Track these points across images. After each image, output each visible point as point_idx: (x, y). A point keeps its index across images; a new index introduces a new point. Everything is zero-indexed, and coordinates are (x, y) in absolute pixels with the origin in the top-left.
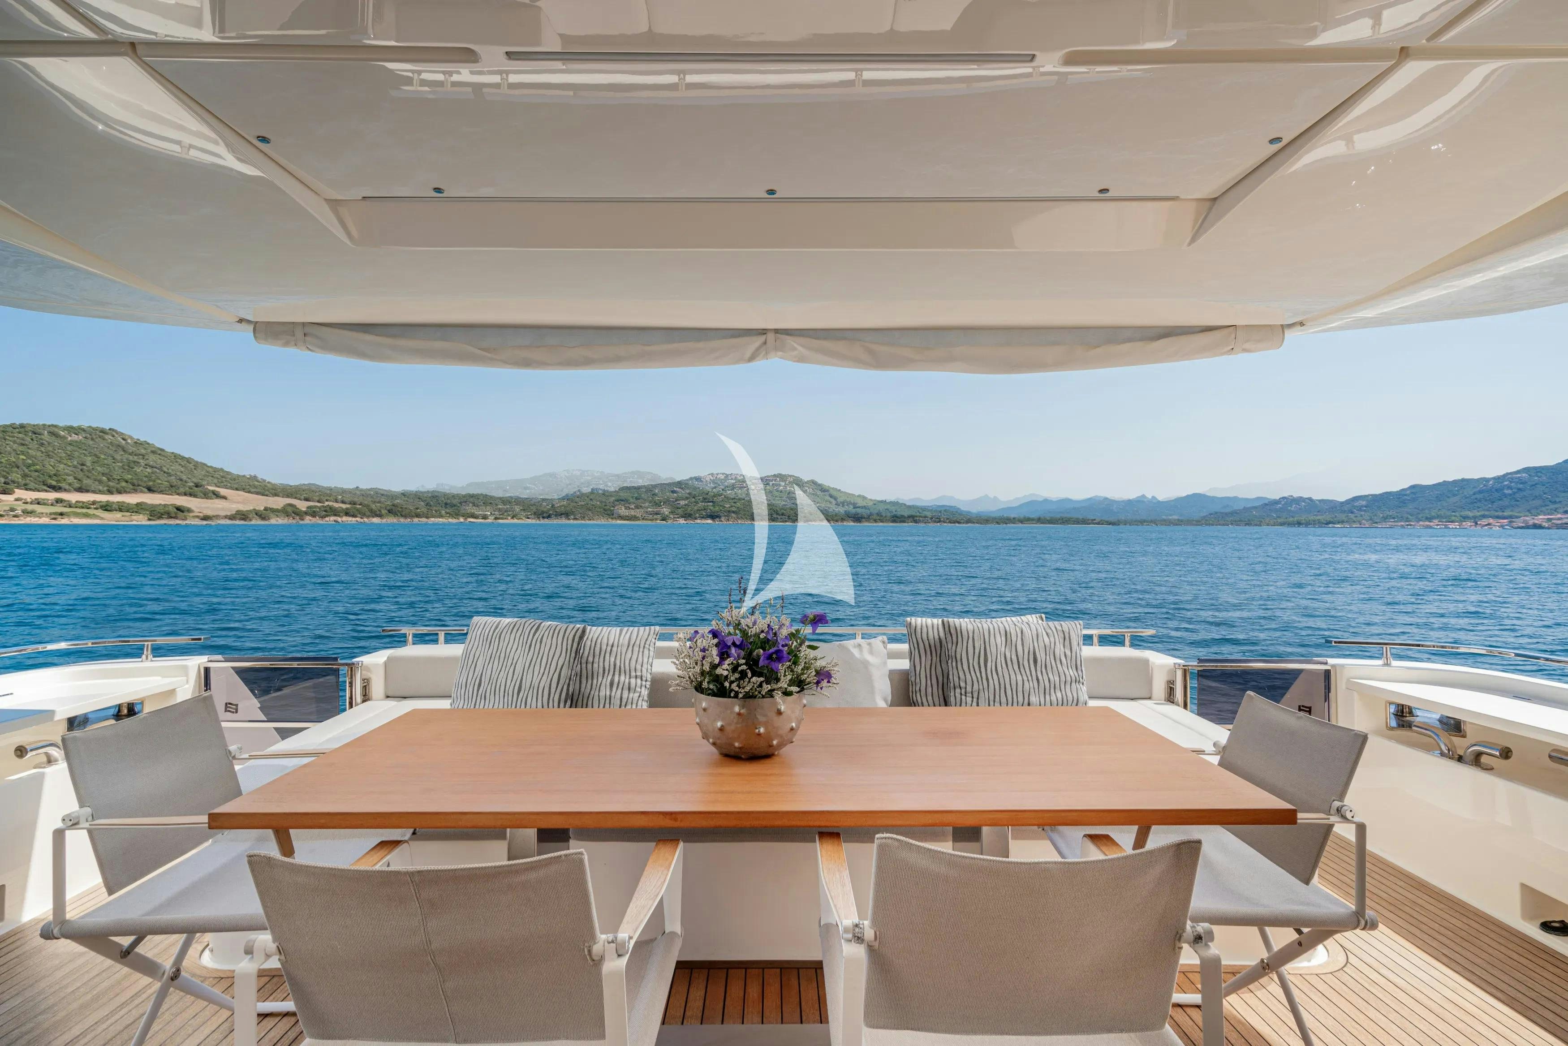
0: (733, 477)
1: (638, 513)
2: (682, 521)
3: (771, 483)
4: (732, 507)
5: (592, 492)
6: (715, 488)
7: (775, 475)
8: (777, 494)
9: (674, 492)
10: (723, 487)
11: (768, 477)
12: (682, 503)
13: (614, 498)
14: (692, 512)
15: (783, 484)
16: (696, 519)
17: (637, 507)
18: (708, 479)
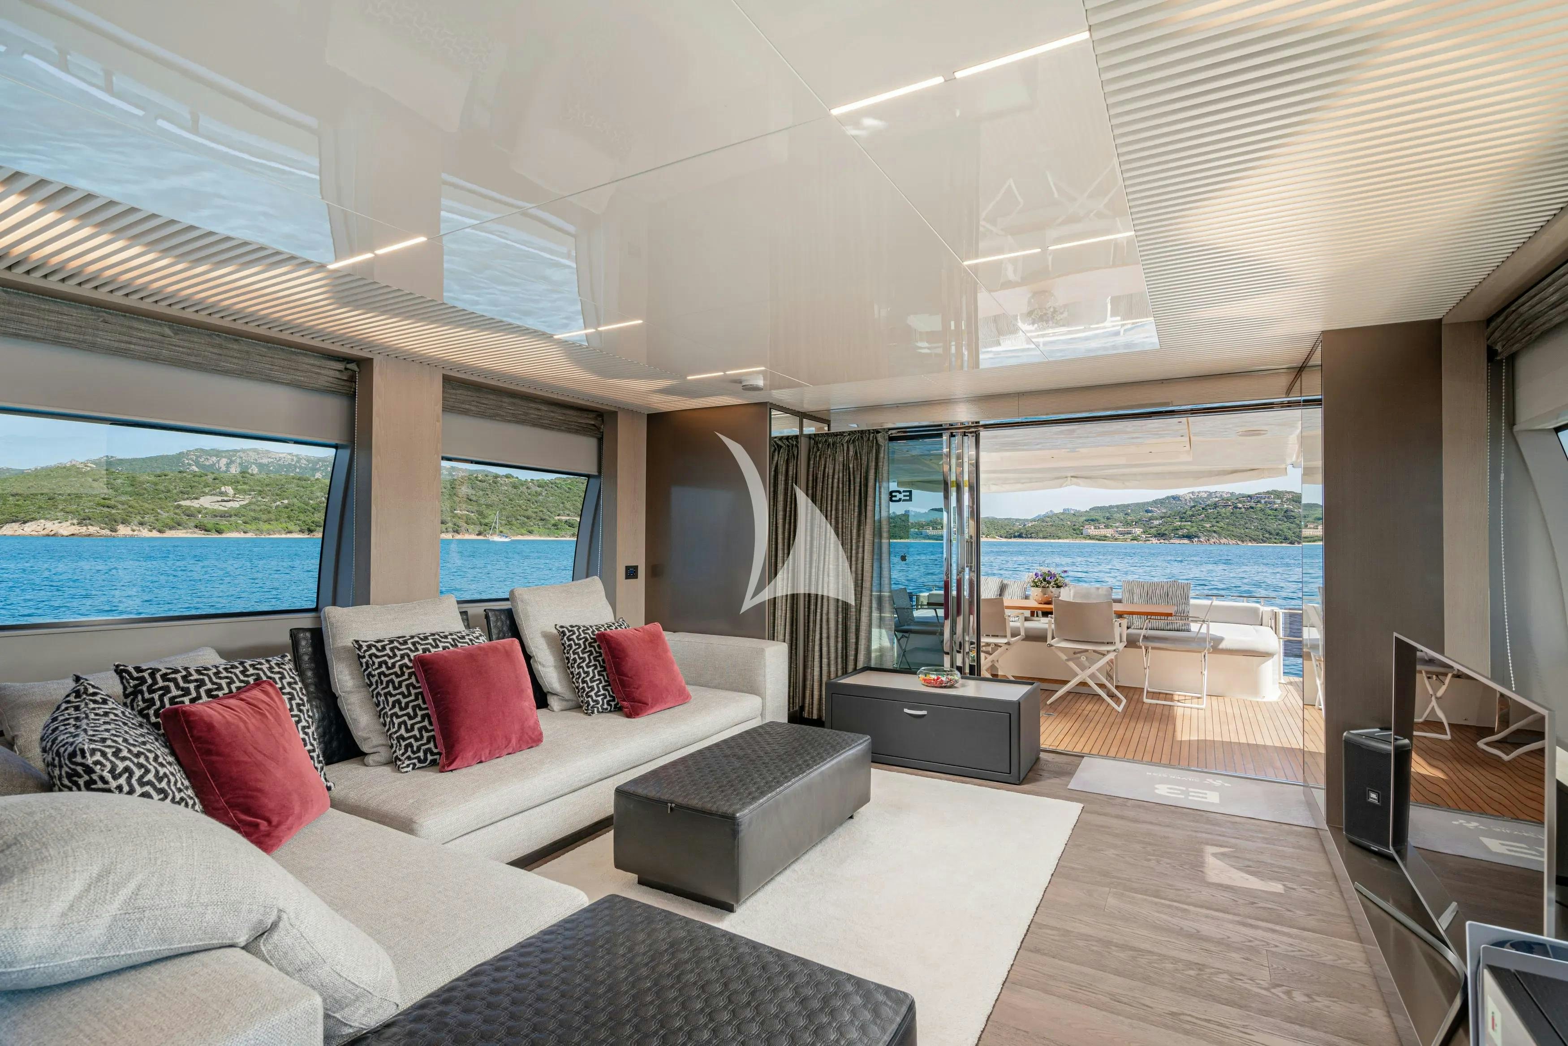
0: (1218, 495)
1: (1109, 532)
2: (1154, 541)
3: (1263, 501)
4: (1213, 526)
5: (1063, 514)
6: (1194, 506)
7: (1268, 492)
8: (1270, 512)
9: (1147, 511)
10: (1203, 506)
11: (1259, 494)
12: (1156, 522)
13: (1084, 518)
14: (1166, 532)
15: (1279, 501)
16: (1171, 538)
17: (1107, 527)
18: (1188, 498)
